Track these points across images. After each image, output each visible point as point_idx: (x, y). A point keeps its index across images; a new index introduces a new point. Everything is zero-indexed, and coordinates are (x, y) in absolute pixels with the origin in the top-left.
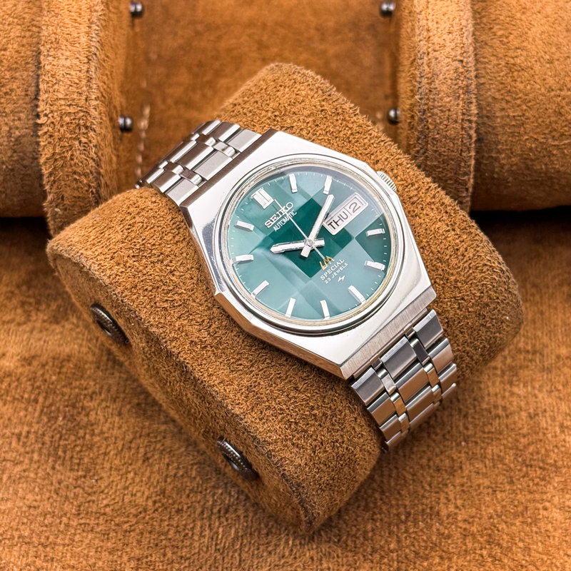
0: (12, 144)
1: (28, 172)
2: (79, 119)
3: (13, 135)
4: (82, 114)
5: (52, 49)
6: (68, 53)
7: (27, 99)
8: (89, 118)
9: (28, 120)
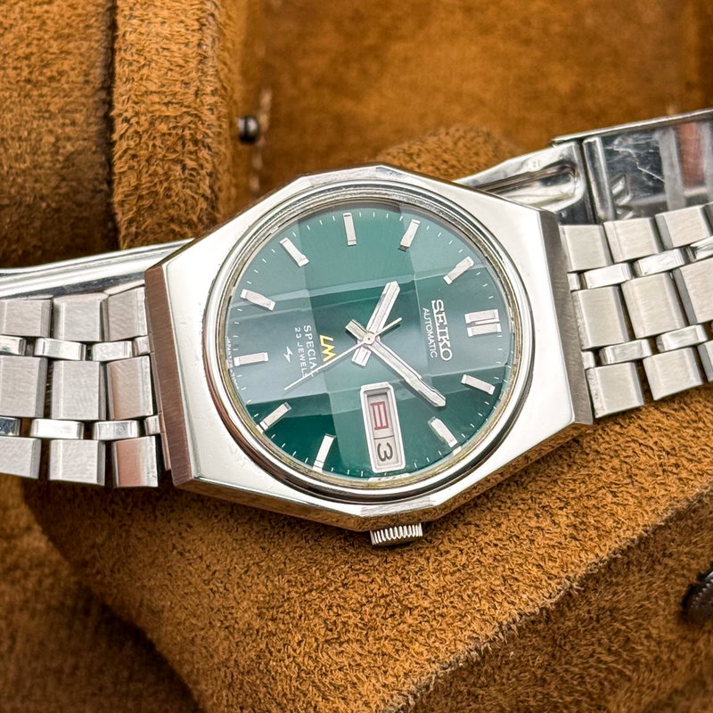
0: (58, 166)
1: (85, 214)
2: (184, 128)
3: (61, 151)
4: (188, 119)
5: (138, 6)
6: (165, 13)
7: (88, 89)
8: (201, 126)
9: (89, 125)
